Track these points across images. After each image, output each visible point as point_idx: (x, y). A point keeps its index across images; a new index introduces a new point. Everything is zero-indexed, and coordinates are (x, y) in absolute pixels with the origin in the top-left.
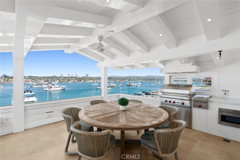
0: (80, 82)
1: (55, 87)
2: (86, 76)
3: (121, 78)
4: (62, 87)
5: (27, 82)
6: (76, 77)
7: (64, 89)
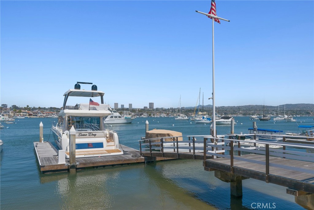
2: (148, 108)
3: (223, 111)
4: (126, 118)
6: (129, 109)
7: (130, 123)
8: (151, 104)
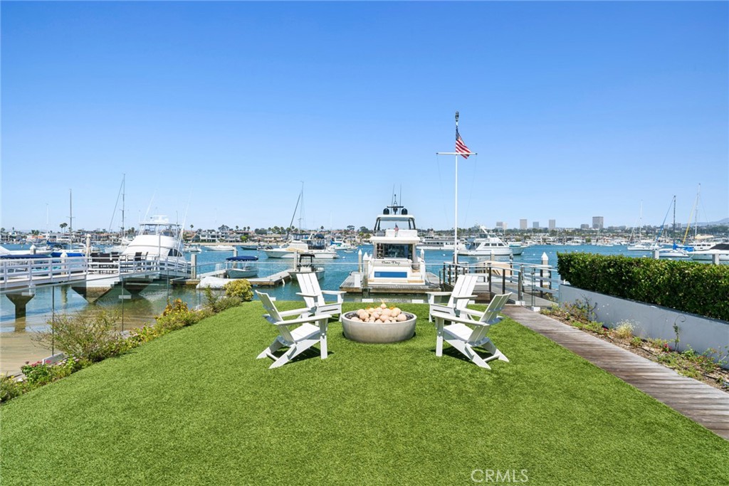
0: (570, 243)
1: (487, 245)
2: (591, 226)
4: (511, 246)
6: (549, 229)
7: (519, 254)
8: (597, 220)
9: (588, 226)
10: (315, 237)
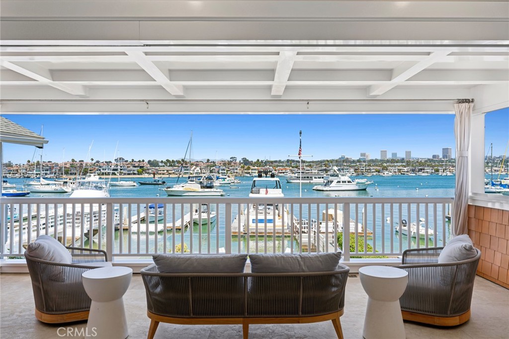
0: (420, 173)
1: (339, 182)
2: (441, 156)
4: (358, 183)
5: (281, 173)
6: (405, 159)
7: (364, 190)
8: (447, 151)
9: (439, 156)
10: (206, 179)
